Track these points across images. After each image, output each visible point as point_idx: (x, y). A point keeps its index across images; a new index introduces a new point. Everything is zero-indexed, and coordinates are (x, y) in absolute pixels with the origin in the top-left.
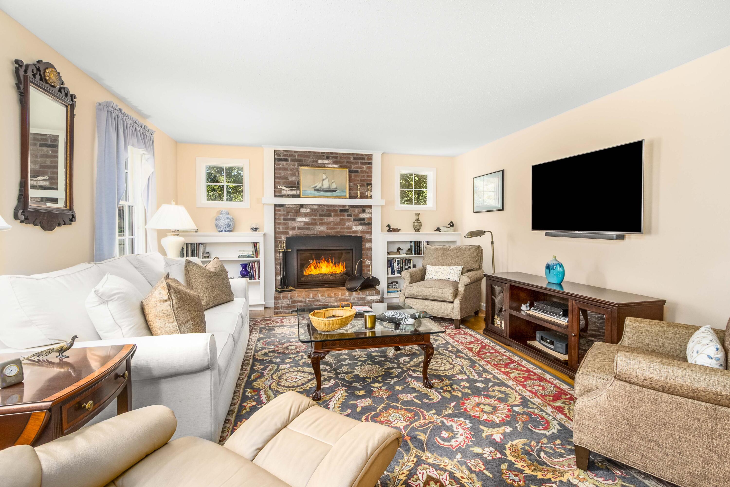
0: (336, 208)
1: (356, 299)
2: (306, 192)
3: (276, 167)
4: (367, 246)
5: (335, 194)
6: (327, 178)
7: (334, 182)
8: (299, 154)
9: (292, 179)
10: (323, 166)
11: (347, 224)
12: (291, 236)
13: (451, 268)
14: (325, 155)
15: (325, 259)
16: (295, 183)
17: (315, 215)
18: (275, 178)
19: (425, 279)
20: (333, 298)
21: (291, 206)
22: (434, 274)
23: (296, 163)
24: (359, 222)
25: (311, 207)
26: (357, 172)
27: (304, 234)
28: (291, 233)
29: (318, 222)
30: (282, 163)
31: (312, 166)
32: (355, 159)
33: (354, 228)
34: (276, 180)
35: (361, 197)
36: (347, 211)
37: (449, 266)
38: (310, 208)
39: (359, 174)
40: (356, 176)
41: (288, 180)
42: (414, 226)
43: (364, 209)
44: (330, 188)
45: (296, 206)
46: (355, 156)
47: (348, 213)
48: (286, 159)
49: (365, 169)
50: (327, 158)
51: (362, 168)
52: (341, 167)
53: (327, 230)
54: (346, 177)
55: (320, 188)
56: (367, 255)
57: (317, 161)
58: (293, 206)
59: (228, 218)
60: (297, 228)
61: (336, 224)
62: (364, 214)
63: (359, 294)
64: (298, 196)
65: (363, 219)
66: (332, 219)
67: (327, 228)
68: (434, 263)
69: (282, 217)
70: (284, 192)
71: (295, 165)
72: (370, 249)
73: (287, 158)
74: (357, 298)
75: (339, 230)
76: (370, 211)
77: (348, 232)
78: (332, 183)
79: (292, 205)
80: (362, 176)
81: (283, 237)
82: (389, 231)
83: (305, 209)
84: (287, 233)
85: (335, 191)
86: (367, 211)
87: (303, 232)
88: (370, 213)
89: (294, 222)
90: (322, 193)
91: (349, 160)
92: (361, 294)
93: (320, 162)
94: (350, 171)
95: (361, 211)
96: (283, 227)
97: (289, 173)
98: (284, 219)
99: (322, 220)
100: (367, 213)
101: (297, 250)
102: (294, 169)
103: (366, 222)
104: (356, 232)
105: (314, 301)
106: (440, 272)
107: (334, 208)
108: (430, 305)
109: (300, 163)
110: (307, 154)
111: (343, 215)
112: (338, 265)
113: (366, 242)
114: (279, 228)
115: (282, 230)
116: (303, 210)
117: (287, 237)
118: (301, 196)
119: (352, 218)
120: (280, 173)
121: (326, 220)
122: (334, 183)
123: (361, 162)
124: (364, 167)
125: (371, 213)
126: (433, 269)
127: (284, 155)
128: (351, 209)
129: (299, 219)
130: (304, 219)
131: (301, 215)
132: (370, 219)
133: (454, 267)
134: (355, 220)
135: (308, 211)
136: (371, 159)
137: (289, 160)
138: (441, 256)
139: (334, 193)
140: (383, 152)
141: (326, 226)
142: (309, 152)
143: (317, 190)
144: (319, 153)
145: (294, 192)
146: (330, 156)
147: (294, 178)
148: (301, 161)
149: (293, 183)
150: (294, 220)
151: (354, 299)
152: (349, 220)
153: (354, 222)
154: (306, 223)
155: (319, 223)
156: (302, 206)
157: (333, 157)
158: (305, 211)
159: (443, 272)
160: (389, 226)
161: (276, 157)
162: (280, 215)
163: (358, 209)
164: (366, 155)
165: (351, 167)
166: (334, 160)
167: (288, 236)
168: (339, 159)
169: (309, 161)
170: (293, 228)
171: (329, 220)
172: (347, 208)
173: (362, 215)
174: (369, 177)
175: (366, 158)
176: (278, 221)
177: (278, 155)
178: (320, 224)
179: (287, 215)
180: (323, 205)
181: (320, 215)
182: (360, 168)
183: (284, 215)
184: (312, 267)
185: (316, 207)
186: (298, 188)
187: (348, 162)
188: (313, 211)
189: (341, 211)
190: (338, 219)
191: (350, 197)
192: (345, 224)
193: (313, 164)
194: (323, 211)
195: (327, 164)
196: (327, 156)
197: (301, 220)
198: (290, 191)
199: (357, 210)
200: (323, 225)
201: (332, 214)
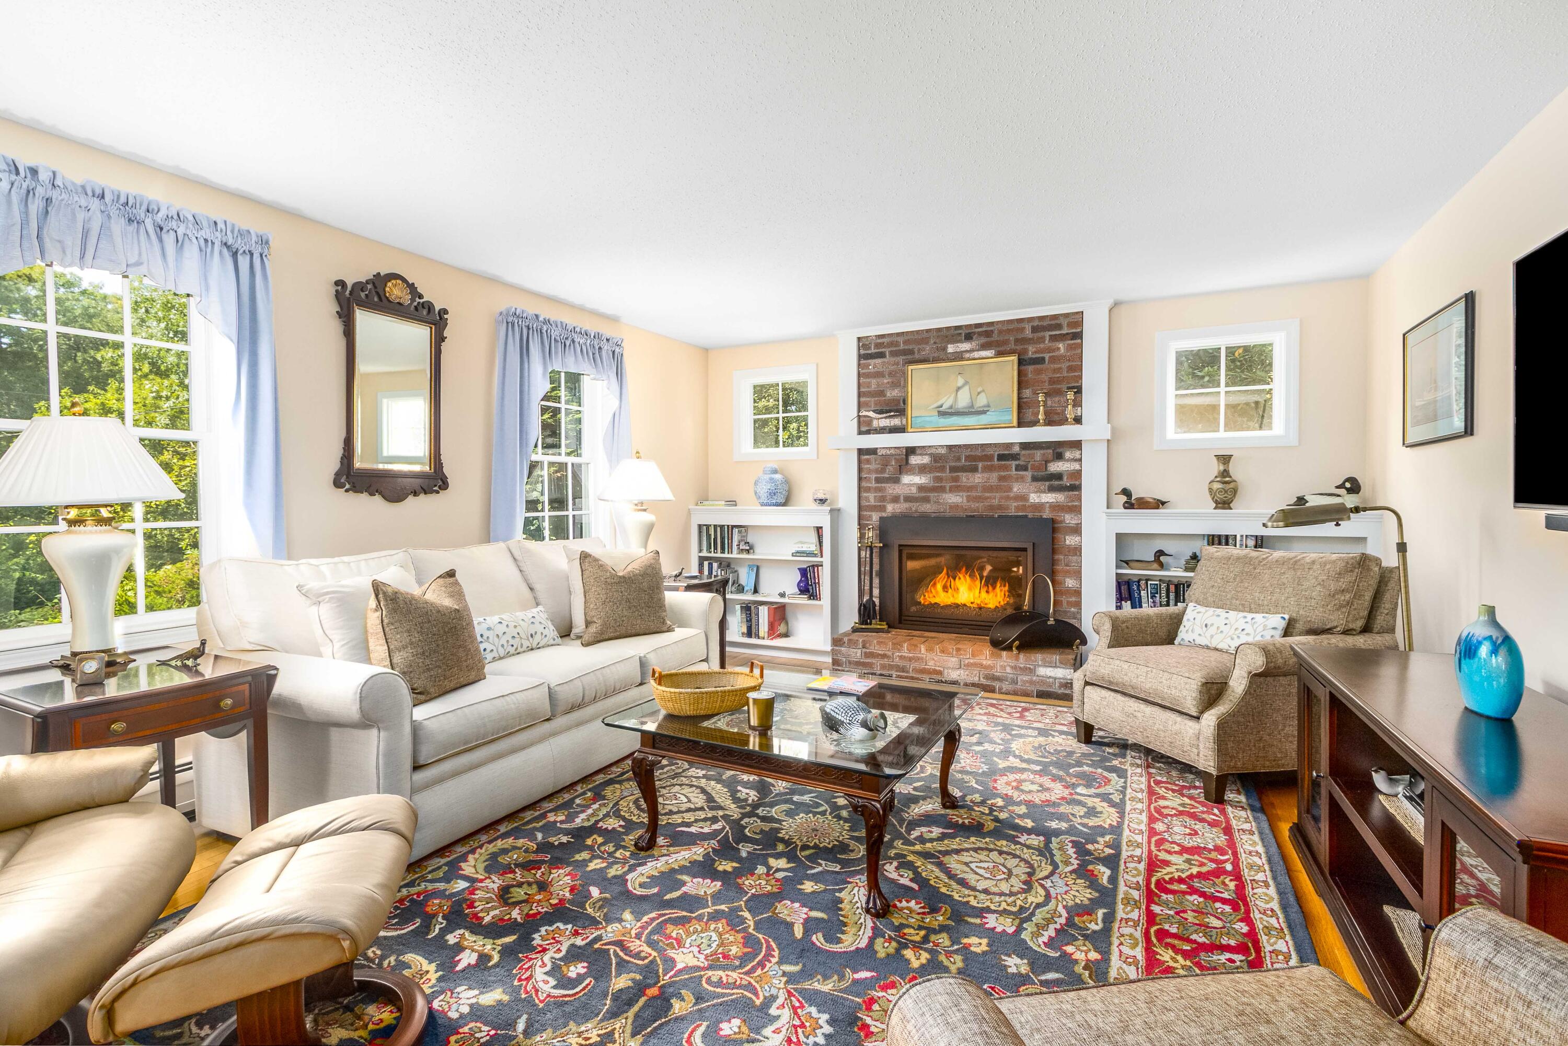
0: (990, 452)
1: (1008, 670)
2: (919, 420)
3: (862, 371)
4: (1068, 542)
5: (983, 419)
6: (966, 383)
7: (983, 391)
8: (906, 338)
9: (892, 393)
10: (959, 356)
11: (1017, 488)
12: (890, 515)
13: (1249, 619)
14: (963, 332)
15: (967, 570)
16: (899, 401)
17: (942, 469)
18: (860, 395)
19: (1176, 642)
20: (954, 659)
21: (888, 452)
22: (1198, 630)
23: (900, 359)
24: (1047, 483)
25: (933, 451)
26: (1042, 361)
27: (916, 511)
28: (890, 508)
29: (948, 486)
30: (872, 362)
31: (936, 360)
32: (1035, 329)
33: (1034, 498)
34: (862, 399)
35: (1049, 422)
36: (1014, 457)
37: (1250, 611)
38: (931, 455)
39: (1046, 365)
40: (1039, 372)
41: (885, 396)
42: (1210, 490)
43: (1059, 450)
44: (972, 406)
45: (898, 451)
46: (1036, 323)
47: (1017, 462)
48: (881, 353)
49: (1062, 350)
50: (969, 337)
51: (1054, 351)
52: (1000, 354)
53: (968, 501)
54: (1013, 378)
55: (951, 407)
56: (1067, 565)
57: (945, 349)
58: (892, 451)
59: (771, 479)
60: (902, 498)
61: (990, 489)
62: (1060, 464)
63: (1017, 659)
64: (901, 430)
65: (1059, 476)
66: (978, 478)
67: (968, 497)
68: (1211, 599)
69: (873, 476)
70: (875, 424)
71: (898, 364)
72: (1077, 550)
73: (883, 350)
74: (1012, 667)
75: (996, 502)
76: (1077, 454)
77: (1017, 508)
78: (979, 393)
79: (890, 448)
80: (1055, 371)
81: (875, 517)
82: (1129, 505)
83: (920, 457)
84: (883, 509)
85: (984, 412)
86: (1068, 455)
87: (914, 506)
88: (1076, 460)
89: (896, 486)
90: (955, 420)
91: (1020, 336)
92: (1023, 659)
93: (951, 349)
94: (1021, 362)
95: (1050, 457)
96: (875, 497)
97: (885, 381)
98: (878, 480)
99: (956, 479)
100: (1068, 460)
101: (900, 546)
102: (896, 372)
103: (1066, 482)
104: (1039, 507)
105: (910, 659)
106: (1215, 627)
107: (983, 451)
108: (1139, 715)
109: (910, 357)
110: (922, 337)
111: (1007, 468)
112: (994, 588)
113: (1066, 534)
114: (867, 499)
115: (872, 502)
116: (914, 460)
117: (881, 518)
118: (909, 430)
119: (1028, 474)
120: (870, 383)
121: (964, 480)
122: (983, 395)
123: (1051, 336)
124: (1061, 346)
125: (1080, 460)
126: (1199, 617)
127: (878, 345)
128: (1023, 452)
129: (907, 479)
130: (918, 480)
131: (911, 470)
132: (1078, 474)
133: (1259, 617)
134: (1035, 479)
135: (926, 460)
136: (1080, 323)
137: (887, 354)
138: (1234, 579)
139: (983, 416)
140: (1110, 302)
141: (965, 494)
142: (928, 331)
143: (942, 414)
144: (948, 328)
145: (896, 422)
146: (974, 333)
147: (896, 391)
148: (911, 352)
149: (896, 401)
150: (897, 480)
151: (1004, 667)
152: (1021, 479)
153: (1035, 483)
154: (921, 488)
155: (951, 487)
156: (911, 451)
157: (980, 334)
158: (919, 462)
159: (1223, 628)
160: (1126, 492)
161: (862, 352)
162: (870, 471)
163: (1042, 452)
164: (1066, 315)
165: (1026, 351)
166: (983, 340)
167: (884, 515)
168: (995, 337)
169: (927, 350)
170: (895, 499)
171: (971, 480)
172: (1016, 449)
173: (1056, 467)
174: (1075, 371)
175: (1065, 322)
176: (864, 484)
177: (866, 347)
178: (952, 490)
179: (883, 471)
180: (959, 446)
181: (953, 469)
182: (1050, 350)
183: (877, 471)
184: (939, 587)
185: (943, 451)
186: (901, 412)
187: (1017, 341)
188: (936, 461)
189: (1001, 457)
190: (994, 477)
191: (1020, 424)
192: (1010, 489)
193: (936, 355)
194: (959, 459)
195: (967, 351)
196: (967, 333)
197: (912, 481)
198: (888, 420)
199: (1038, 455)
200: (959, 491)
201: (980, 465)
